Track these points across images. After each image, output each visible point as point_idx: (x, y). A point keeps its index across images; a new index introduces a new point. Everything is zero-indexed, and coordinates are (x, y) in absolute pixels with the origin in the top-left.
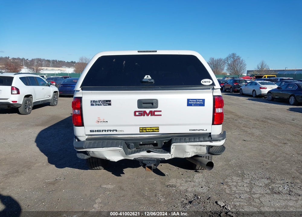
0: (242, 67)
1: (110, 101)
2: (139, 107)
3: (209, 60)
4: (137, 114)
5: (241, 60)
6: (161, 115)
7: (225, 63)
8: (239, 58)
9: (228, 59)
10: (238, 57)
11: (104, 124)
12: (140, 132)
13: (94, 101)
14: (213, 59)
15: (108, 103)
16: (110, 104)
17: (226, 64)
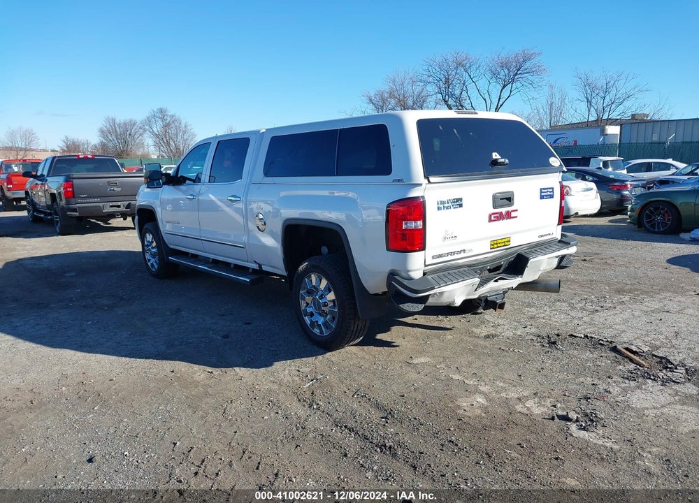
0: (187, 139)
1: (461, 199)
2: (494, 207)
3: (104, 123)
4: (493, 218)
5: (183, 125)
6: (516, 217)
7: (145, 130)
8: (175, 120)
9: (150, 121)
10: (172, 116)
11: (452, 241)
12: (491, 249)
13: (442, 202)
14: (114, 120)
15: (458, 203)
16: (461, 206)
17: (148, 132)
